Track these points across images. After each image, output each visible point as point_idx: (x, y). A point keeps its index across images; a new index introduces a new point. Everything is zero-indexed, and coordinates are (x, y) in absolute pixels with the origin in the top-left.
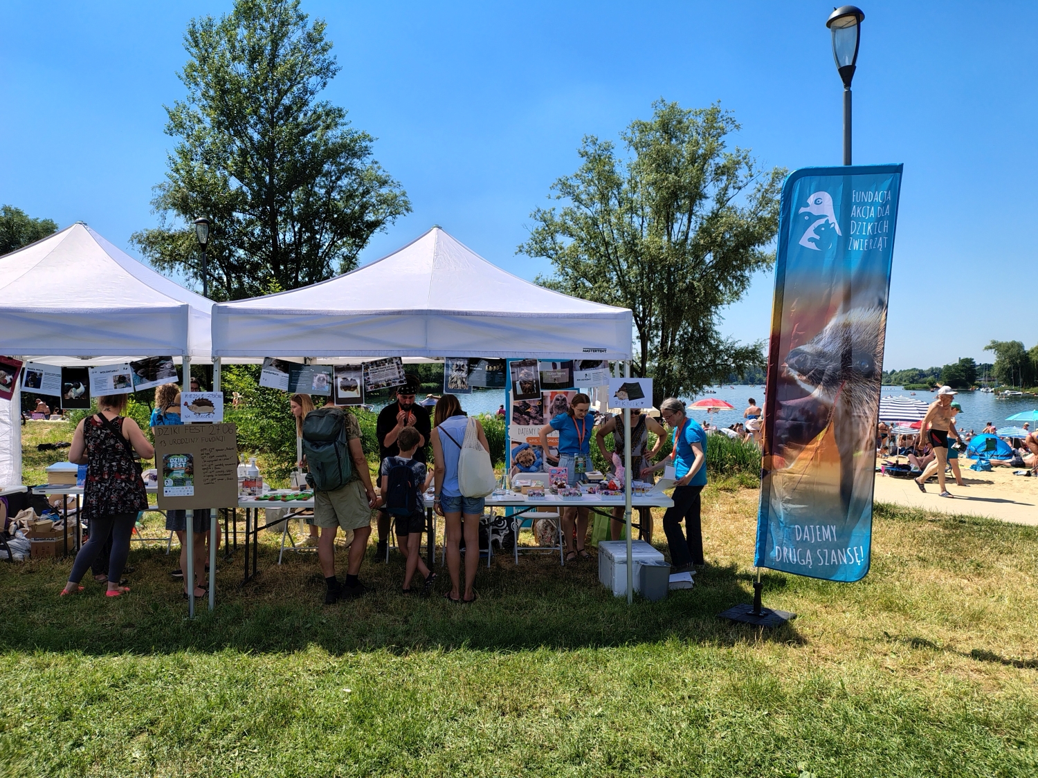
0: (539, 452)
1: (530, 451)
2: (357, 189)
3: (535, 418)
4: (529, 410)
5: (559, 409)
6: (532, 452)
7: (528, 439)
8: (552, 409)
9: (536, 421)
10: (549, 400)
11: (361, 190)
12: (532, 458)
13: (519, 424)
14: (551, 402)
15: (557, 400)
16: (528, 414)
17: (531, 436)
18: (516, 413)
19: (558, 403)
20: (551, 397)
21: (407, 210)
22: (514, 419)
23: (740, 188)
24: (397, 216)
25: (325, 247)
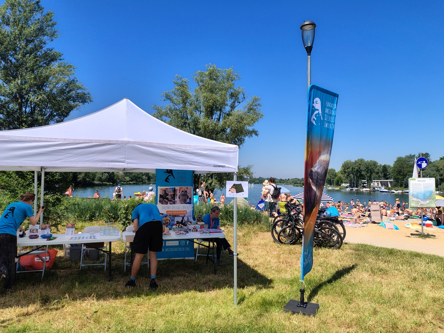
0: (172, 218)
1: (168, 218)
2: (65, 90)
3: (171, 201)
4: (168, 197)
5: (183, 196)
6: (169, 218)
7: (167, 212)
8: (180, 196)
9: (171, 203)
10: (178, 191)
11: (68, 90)
12: (169, 222)
13: (162, 204)
14: (179, 192)
15: (183, 191)
16: (167, 199)
17: (168, 210)
18: (161, 198)
19: (183, 193)
20: (180, 190)
21: (91, 101)
22: (160, 201)
23: (240, 103)
24: (85, 103)
25: (47, 116)
